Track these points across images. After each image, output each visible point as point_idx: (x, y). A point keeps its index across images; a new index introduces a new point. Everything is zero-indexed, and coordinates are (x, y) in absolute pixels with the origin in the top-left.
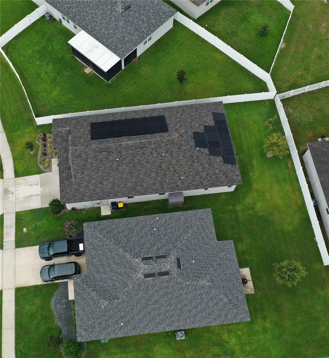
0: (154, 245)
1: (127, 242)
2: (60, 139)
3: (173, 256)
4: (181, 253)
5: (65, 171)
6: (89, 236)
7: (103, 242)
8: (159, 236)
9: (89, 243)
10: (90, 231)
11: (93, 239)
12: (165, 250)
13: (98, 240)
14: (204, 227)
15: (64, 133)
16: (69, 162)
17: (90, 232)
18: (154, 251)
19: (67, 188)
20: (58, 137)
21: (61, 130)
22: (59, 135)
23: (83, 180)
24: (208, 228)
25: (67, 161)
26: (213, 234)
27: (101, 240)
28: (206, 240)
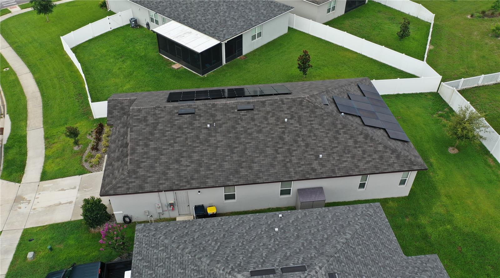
0: (276, 251)
1: (218, 248)
3: (320, 268)
4: (337, 266)
6: (144, 245)
8: (285, 239)
9: (141, 258)
11: (151, 249)
12: (302, 258)
13: (160, 249)
14: (374, 229)
16: (127, 138)
17: (147, 238)
18: (278, 260)
19: (117, 172)
20: (115, 109)
21: (122, 100)
22: (118, 106)
24: (383, 232)
25: (124, 137)
26: (393, 243)
28: (383, 251)
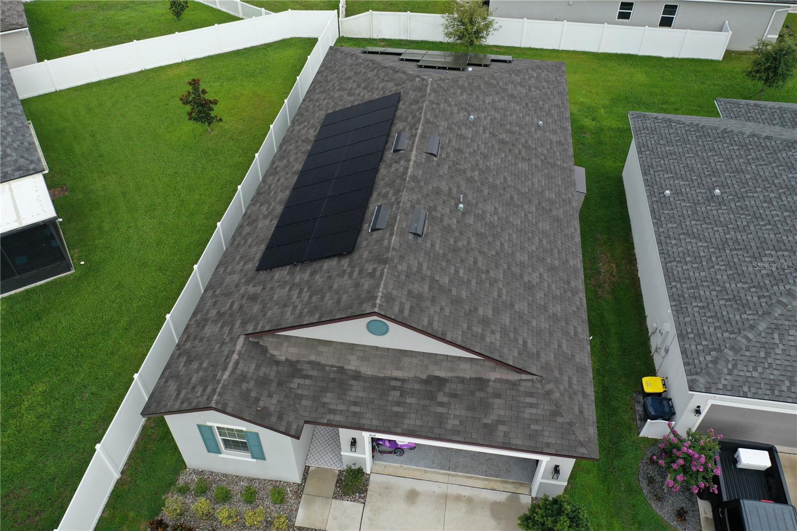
2: (270, 396)
5: (441, 404)
7: (787, 323)
10: (735, 366)
15: (253, 366)
16: (403, 381)
19: (529, 412)
20: (257, 400)
21: (233, 372)
22: (249, 391)
23: (512, 335)
25: (394, 388)
27: (777, 327)
